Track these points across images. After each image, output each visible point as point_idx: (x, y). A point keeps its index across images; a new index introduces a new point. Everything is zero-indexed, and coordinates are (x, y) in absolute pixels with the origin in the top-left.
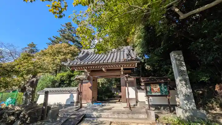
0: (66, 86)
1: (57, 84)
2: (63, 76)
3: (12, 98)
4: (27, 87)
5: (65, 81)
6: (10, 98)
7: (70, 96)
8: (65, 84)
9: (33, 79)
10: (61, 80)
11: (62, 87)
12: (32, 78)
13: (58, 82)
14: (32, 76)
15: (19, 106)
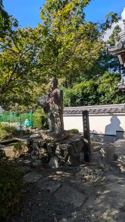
0: (92, 104)
1: (78, 101)
2: (86, 87)
3: (29, 120)
4: (50, 104)
5: (89, 94)
6: (27, 120)
7: (111, 120)
8: (90, 100)
9: (54, 91)
10: (83, 93)
11: (86, 105)
12: (53, 89)
13: (79, 98)
14: (52, 84)
15: (47, 134)
